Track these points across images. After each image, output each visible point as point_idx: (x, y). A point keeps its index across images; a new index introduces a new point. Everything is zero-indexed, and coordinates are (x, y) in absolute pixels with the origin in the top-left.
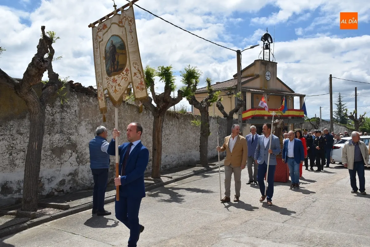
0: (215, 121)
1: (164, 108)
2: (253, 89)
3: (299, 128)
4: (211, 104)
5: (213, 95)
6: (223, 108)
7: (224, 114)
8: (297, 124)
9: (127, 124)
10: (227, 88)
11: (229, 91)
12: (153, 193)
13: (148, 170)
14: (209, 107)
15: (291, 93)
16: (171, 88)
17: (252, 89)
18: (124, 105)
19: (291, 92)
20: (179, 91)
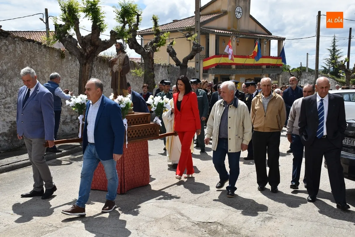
0: (165, 70)
1: (92, 53)
2: (219, 30)
3: (276, 80)
4: (157, 49)
5: (160, 38)
6: (176, 54)
7: (177, 61)
8: (273, 75)
9: (45, 72)
10: (185, 28)
11: (187, 32)
12: (76, 157)
13: (74, 130)
14: (155, 53)
15: (267, 36)
16: (99, 28)
17: (217, 29)
18: (40, 48)
19: (268, 34)
20: (112, 32)
